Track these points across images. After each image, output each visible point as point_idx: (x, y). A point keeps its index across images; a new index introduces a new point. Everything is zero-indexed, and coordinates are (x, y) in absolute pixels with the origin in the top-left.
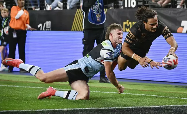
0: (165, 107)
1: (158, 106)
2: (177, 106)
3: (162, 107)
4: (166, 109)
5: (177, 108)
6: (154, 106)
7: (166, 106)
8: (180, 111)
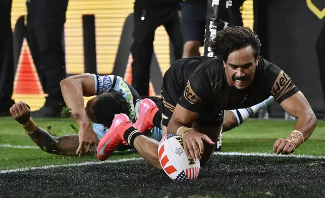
0: (30, 171)
1: (14, 171)
2: (57, 168)
3: (23, 172)
4: (33, 176)
5: (59, 172)
6: (5, 169)
7: (33, 168)
8: (65, 179)
